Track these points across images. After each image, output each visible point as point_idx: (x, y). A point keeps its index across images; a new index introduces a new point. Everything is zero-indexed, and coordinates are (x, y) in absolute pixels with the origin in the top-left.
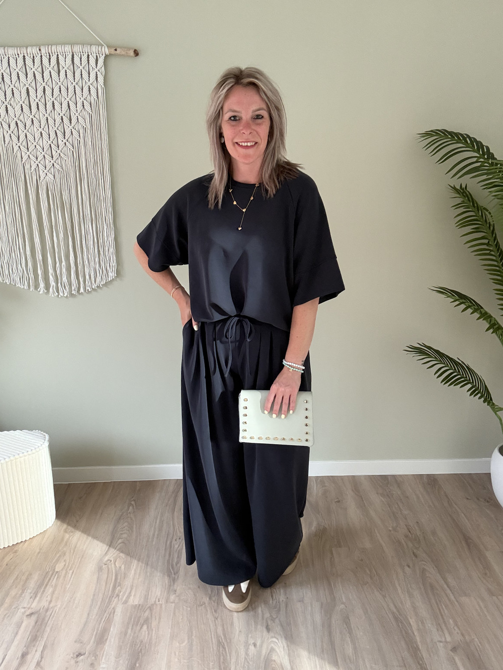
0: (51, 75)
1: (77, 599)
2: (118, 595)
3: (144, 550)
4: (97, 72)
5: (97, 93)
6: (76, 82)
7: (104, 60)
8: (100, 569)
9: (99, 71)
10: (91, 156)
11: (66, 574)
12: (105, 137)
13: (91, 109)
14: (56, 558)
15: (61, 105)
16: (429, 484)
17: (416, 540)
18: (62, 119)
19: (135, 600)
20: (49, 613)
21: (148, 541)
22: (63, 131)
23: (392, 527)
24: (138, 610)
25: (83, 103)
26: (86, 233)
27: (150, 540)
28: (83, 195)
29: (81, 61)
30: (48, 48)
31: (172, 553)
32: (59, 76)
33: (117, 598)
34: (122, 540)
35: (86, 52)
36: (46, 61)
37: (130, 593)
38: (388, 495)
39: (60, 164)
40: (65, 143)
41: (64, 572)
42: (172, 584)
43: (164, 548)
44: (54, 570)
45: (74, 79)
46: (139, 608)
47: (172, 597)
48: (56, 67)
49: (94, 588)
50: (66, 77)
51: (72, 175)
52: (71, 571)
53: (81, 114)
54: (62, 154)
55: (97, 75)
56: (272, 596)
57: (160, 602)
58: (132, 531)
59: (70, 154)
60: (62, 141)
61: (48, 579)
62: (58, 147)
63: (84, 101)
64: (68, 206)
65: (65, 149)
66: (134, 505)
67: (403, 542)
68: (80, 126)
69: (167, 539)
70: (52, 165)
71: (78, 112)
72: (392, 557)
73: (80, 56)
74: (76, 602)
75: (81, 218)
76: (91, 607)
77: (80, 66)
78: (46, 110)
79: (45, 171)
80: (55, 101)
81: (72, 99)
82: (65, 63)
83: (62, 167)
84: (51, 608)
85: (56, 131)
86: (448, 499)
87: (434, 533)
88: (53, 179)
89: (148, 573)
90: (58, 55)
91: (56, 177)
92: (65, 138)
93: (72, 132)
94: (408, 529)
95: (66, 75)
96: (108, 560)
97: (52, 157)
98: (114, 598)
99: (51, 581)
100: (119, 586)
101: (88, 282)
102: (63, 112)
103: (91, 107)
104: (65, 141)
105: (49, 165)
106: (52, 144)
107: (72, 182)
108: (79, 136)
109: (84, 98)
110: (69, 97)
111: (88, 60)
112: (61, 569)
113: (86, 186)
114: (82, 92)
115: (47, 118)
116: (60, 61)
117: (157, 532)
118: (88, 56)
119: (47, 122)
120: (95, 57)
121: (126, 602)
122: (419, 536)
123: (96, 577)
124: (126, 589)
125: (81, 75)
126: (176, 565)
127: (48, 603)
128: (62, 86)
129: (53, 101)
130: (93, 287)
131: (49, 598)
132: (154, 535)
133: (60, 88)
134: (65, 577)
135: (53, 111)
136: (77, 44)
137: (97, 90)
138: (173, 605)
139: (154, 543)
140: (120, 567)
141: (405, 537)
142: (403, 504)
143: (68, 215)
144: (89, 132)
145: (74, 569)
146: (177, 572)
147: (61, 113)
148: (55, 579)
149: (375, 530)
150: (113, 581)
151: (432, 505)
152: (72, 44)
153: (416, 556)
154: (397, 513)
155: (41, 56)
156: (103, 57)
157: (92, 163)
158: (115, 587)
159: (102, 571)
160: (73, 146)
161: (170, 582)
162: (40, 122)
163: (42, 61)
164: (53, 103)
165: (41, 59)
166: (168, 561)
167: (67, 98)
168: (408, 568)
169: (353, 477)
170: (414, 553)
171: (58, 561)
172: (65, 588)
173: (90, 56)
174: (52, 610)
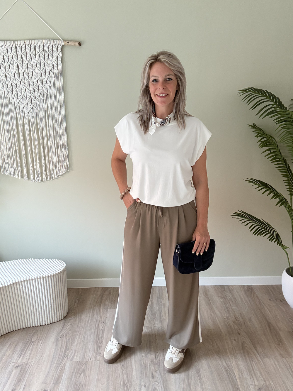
0: (31, 57)
1: (44, 358)
2: (67, 356)
3: (83, 329)
4: (57, 55)
5: (58, 67)
6: (45, 60)
7: (62, 48)
8: (57, 340)
9: (58, 54)
10: (54, 102)
12: (62, 91)
14: (33, 333)
15: (37, 74)
16: (248, 291)
17: (240, 324)
18: (37, 82)
19: (77, 359)
20: (28, 366)
21: (85, 324)
22: (38, 88)
23: (226, 317)
24: (79, 364)
25: (49, 73)
26: (51, 146)
27: (86, 323)
28: (50, 125)
29: (48, 49)
30: (29, 41)
31: (99, 331)
32: (36, 57)
33: (67, 358)
34: (71, 323)
35: (51, 44)
36: (28, 49)
37: (74, 354)
38: (224, 298)
39: (36, 107)
40: (39, 95)
41: (36, 343)
42: (98, 350)
43: (94, 328)
44: (31, 340)
45: (45, 59)
46: (79, 363)
47: (98, 357)
48: (34, 53)
49: (54, 351)
50: (40, 58)
51: (43, 113)
52: (41, 341)
53: (48, 79)
54: (37, 102)
55: (57, 56)
56: (156, 357)
57: (91, 360)
58: (76, 318)
59: (42, 101)
60: (38, 94)
61: (27, 346)
62: (35, 97)
63: (50, 71)
64: (41, 131)
65: (39, 98)
66: (78, 302)
67: (232, 326)
68: (48, 86)
69: (96, 324)
70: (31, 108)
71: (47, 78)
72: (226, 334)
73: (48, 46)
74: (43, 360)
75: (48, 137)
76: (51, 363)
77: (48, 52)
78: (28, 77)
79: (28, 111)
80: (33, 72)
81: (43, 70)
82: (39, 50)
83: (37, 108)
85: (34, 88)
86: (259, 299)
87: (250, 320)
88: (32, 116)
89: (85, 344)
90: (35, 45)
91: (35, 114)
92: (39, 93)
93: (43, 89)
94: (235, 318)
95: (40, 57)
96: (62, 335)
97: (32, 103)
98: (65, 357)
99: (29, 347)
100: (68, 350)
101: (52, 174)
102: (38, 78)
103: (54, 75)
104: (39, 94)
105: (30, 108)
106: (32, 96)
107: (43, 117)
108: (47, 91)
109: (50, 69)
110: (42, 69)
111: (52, 48)
112: (35, 340)
114: (49, 66)
115: (29, 81)
116: (36, 49)
117: (90, 319)
118: (52, 46)
119: (29, 83)
120: (56, 47)
121: (72, 360)
122: (241, 321)
123: (55, 344)
124: (72, 352)
125: (49, 56)
126: (101, 338)
127: (27, 360)
128: (37, 63)
129: (32, 72)
130: (55, 177)
131: (28, 357)
132: (89, 320)
133: (36, 64)
134: (37, 345)
135: (32, 77)
136: (47, 39)
137: (57, 65)
138: (98, 361)
139: (89, 325)
140: (69, 339)
141: (234, 322)
142: (233, 303)
143: (41, 137)
144: (53, 89)
145: (43, 340)
146: (101, 343)
147: (37, 78)
148: (32, 346)
149: (216, 318)
150: (65, 348)
151: (249, 303)
152: (43, 39)
153: (239, 334)
154: (229, 308)
155: (26, 46)
156: (61, 47)
157: (54, 106)
158: (66, 351)
159: (58, 341)
160: (44, 97)
161: (98, 349)
162: (25, 83)
163: (26, 49)
164: (32, 73)
165: (26, 48)
166: (97, 336)
167: (40, 70)
168: (234, 341)
169: (205, 286)
170: (238, 332)
171: (33, 335)
172: (37, 351)
173: (54, 46)
174: (29, 364)
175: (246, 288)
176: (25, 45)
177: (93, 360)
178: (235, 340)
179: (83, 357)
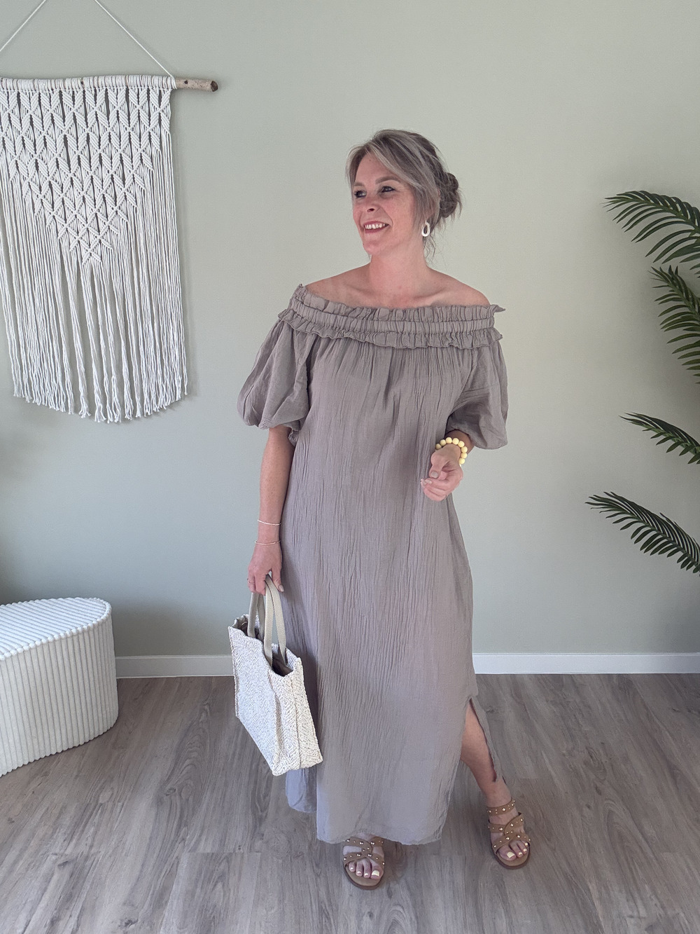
0: (97, 118)
1: (127, 843)
2: (183, 839)
3: (220, 776)
4: (160, 114)
5: (161, 142)
6: (132, 126)
7: (170, 99)
8: (159, 802)
9: (163, 111)
10: (152, 228)
11: (112, 809)
12: (171, 202)
13: (152, 165)
14: (100, 785)
15: (111, 159)
16: (620, 688)
17: (600, 769)
18: (112, 178)
19: (207, 847)
20: (89, 863)
21: (225, 763)
22: (113, 195)
23: (567, 750)
24: (211, 860)
25: (141, 157)
26: (145, 333)
27: (229, 761)
28: (141, 283)
29: (138, 98)
30: (93, 80)
31: (258, 781)
32: (108, 119)
33: (182, 844)
34: (191, 760)
35: (146, 85)
36: (90, 98)
37: (201, 835)
38: (561, 704)
39: (109, 240)
40: (117, 212)
41: (109, 808)
42: (258, 825)
43: (248, 774)
44: (97, 801)
45: (129, 123)
46: (213, 858)
47: (258, 844)
48: (104, 107)
49: (151, 826)
50: (118, 120)
51: (125, 255)
52: (120, 804)
53: (138, 171)
54: (111, 227)
55: (160, 117)
57: (241, 850)
58: (205, 748)
59: (123, 226)
60: (113, 209)
61: (88, 813)
62: (107, 217)
63: (142, 153)
64: (120, 297)
65: (116, 219)
66: (208, 711)
67: (583, 773)
68: (137, 189)
69: (252, 764)
70: (98, 241)
71: (135, 169)
72: (566, 793)
73: (137, 91)
74: (126, 847)
75: (138, 314)
76: (146, 855)
77: (136, 104)
78: (91, 166)
79: (89, 250)
80: (103, 154)
81: (126, 151)
82: (117, 101)
83: (111, 244)
84: (92, 855)
85: (104, 195)
86: (647, 709)
87: (626, 759)
88: (100, 261)
89: (226, 810)
90: (107, 90)
91: (105, 257)
92: (116, 205)
93: (125, 196)
94: (589, 752)
95: (118, 117)
96: (171, 789)
97: (99, 231)
98: (177, 844)
99: (90, 820)
100: (186, 825)
101: (147, 403)
102: (114, 169)
104: (115, 208)
105: (94, 242)
106: (99, 215)
107: (125, 265)
108: (136, 201)
109: (143, 147)
110: (122, 148)
111: (148, 97)
112: (105, 801)
113: (145, 271)
114: (140, 141)
115: (92, 177)
116: (109, 98)
117: (238, 750)
118: (148, 90)
119: (92, 182)
120: (158, 93)
121: (194, 849)
122: (603, 761)
123: (153, 813)
124: (195, 832)
125: (139, 117)
126: (264, 798)
127: (88, 848)
128: (112, 132)
129: (100, 154)
130: (155, 409)
131: (89, 842)
132: (234, 754)
133: (110, 136)
135: (100, 168)
136: (134, 74)
137: (161, 138)
138: (260, 854)
139: (234, 766)
140: (188, 800)
141: (585, 764)
142: (583, 716)
143: (120, 311)
144: (149, 196)
145: (126, 799)
146: (264, 809)
147: (110, 171)
148: (98, 814)
149: (542, 754)
150: (177, 820)
151: (624, 719)
152: (126, 75)
153: (599, 792)
154: (575, 730)
155: (84, 92)
156: (168, 93)
157: (153, 239)
158: (180, 828)
159: (162, 804)
160: (127, 216)
161: (256, 822)
162: (82, 183)
163: (84, 98)
164: (100, 157)
165: (84, 96)
166: (253, 794)
167: (119, 150)
168: (588, 810)
169: (513, 676)
170: (596, 788)
171: (102, 788)
172: (112, 827)
173: (151, 91)
174: (93, 858)
175: (615, 681)
176: (82, 90)
177: (245, 852)
178: (589, 807)
179: (222, 842)
